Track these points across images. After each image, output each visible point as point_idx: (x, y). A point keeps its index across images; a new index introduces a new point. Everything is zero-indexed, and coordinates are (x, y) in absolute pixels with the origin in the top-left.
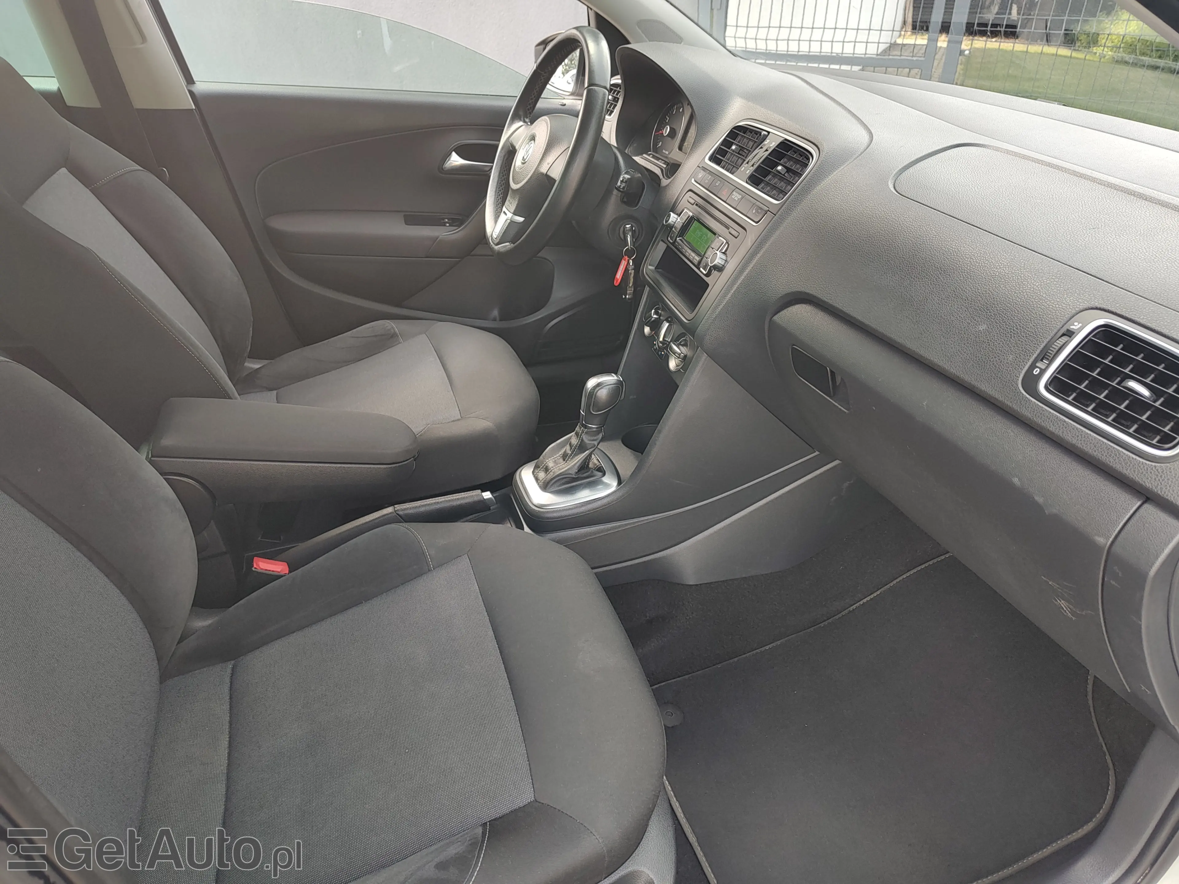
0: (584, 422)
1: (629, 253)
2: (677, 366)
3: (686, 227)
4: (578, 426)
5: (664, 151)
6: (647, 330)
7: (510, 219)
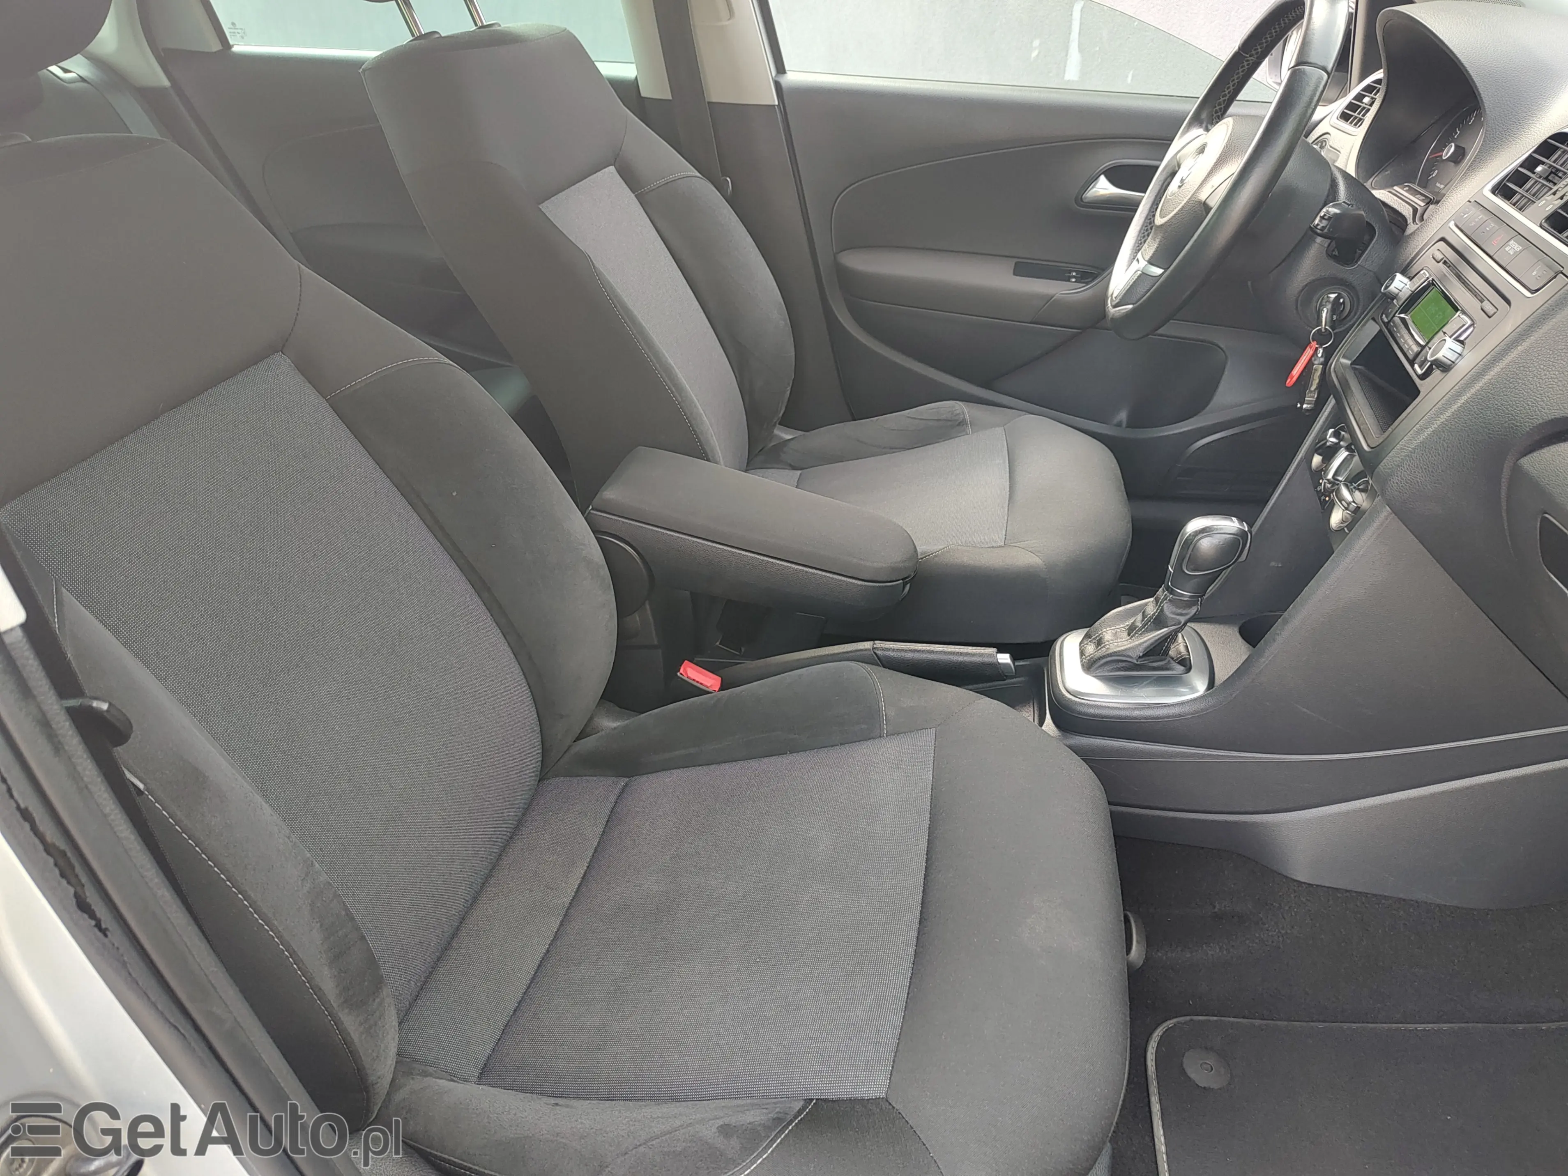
0: (1170, 584)
1: (1321, 338)
2: (1343, 521)
3: (1415, 297)
4: (1161, 589)
5: (1438, 185)
6: (1317, 459)
7: (1141, 269)
